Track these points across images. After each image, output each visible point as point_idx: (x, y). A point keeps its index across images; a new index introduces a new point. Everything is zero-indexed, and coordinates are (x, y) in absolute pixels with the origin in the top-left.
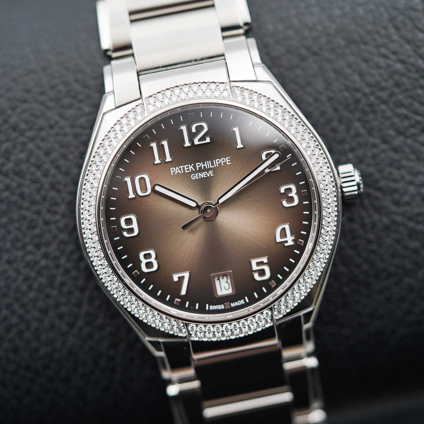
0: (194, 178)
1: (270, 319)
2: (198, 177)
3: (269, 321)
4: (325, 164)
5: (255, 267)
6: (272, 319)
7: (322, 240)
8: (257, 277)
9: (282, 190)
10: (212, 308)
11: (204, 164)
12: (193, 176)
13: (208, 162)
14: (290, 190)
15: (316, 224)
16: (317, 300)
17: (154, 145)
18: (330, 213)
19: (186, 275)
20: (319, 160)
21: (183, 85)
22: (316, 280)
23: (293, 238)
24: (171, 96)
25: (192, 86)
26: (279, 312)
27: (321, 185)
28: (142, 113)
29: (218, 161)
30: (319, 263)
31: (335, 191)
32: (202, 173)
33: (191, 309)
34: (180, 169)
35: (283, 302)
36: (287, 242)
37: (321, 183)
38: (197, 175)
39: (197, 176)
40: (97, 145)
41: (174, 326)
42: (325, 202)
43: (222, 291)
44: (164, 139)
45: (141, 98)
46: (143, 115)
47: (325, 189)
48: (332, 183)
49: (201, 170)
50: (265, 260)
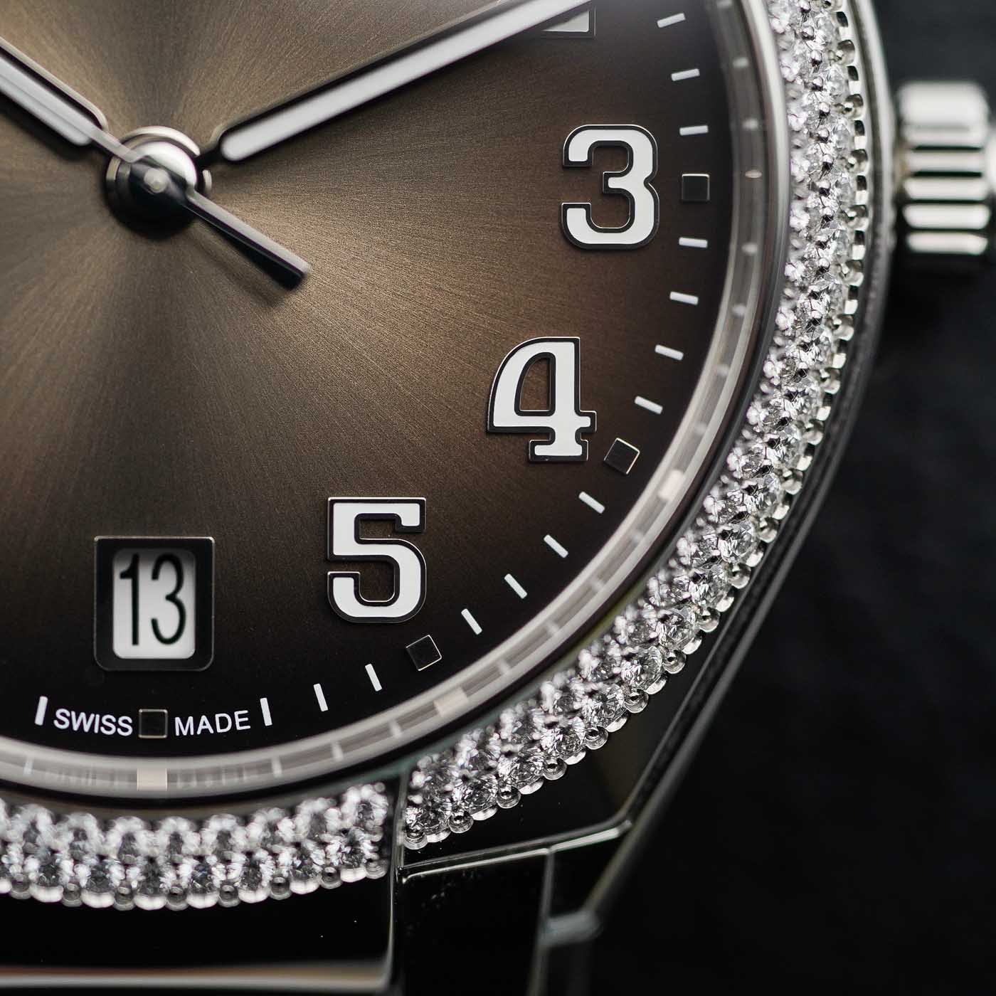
1: (373, 843)
3: (367, 848)
4: (839, 53)
5: (345, 543)
6: (385, 846)
7: (744, 460)
9: (579, 150)
10: (67, 719)
14: (620, 156)
15: (732, 374)
16: (646, 794)
18: (815, 322)
20: (810, 22)
22: (665, 675)
23: (586, 422)
26: (431, 815)
27: (797, 155)
30: (704, 587)
31: (862, 211)
35: (463, 759)
36: (547, 435)
37: (798, 147)
42: (803, 259)
43: (135, 641)
47: (813, 187)
48: (859, 162)
50: (410, 515)
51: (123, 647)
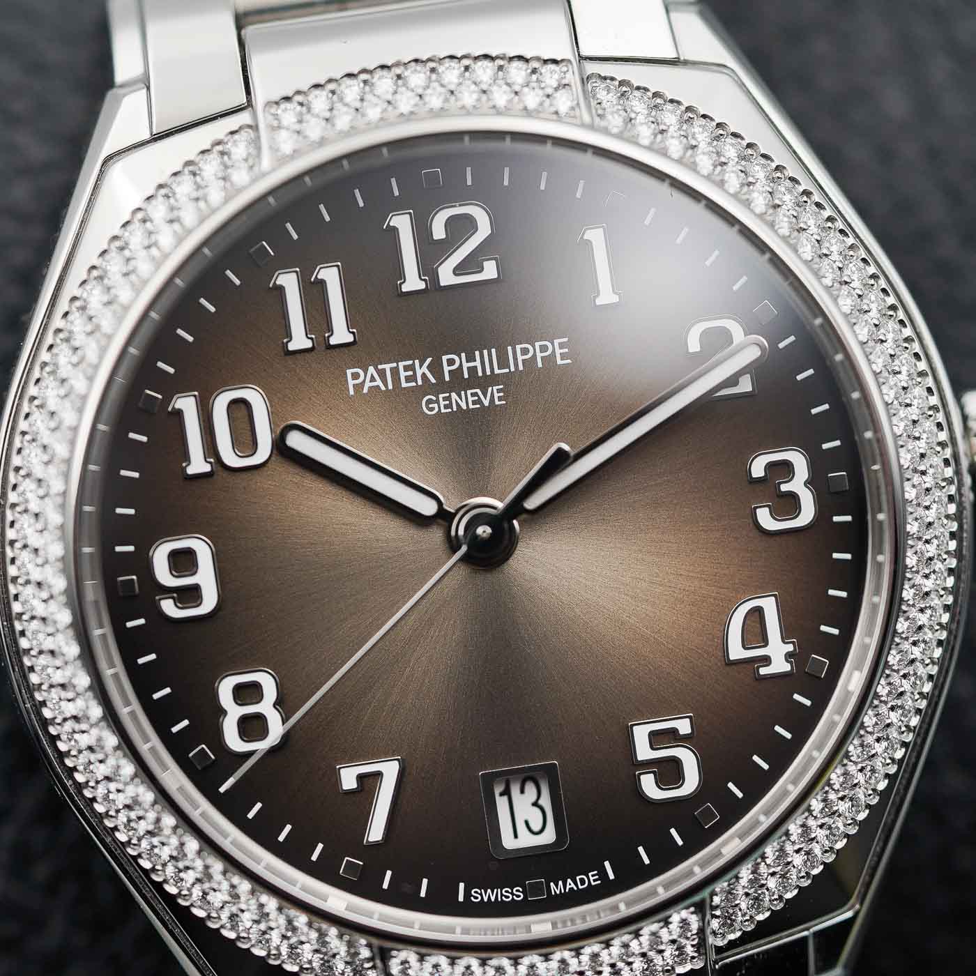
0: (432, 409)
1: (693, 946)
2: (446, 407)
3: (689, 950)
4: (919, 380)
5: (644, 752)
6: (701, 947)
7: (898, 657)
8: (648, 784)
9: (758, 468)
10: (479, 895)
11: (471, 358)
13: (485, 352)
14: (786, 469)
15: (882, 600)
17: (289, 281)
18: (931, 559)
19: (390, 770)
20: (897, 362)
21: (405, 64)
22: (868, 806)
23: (790, 648)
24: (362, 100)
25: (441, 69)
26: (728, 921)
27: (902, 451)
28: (251, 161)
29: (525, 351)
30: (884, 744)
31: (950, 481)
32: (463, 393)
33: (402, 898)
34: (382, 374)
35: (744, 882)
36: (766, 660)
37: (902, 446)
38: (445, 399)
39: (442, 403)
40: (78, 272)
41: (334, 956)
42: (916, 519)
43: (516, 836)
44: (327, 259)
45: (250, 104)
46: (253, 166)
47: (915, 471)
48: (943, 449)
49: (459, 382)
50: (684, 727)
51: (509, 842)
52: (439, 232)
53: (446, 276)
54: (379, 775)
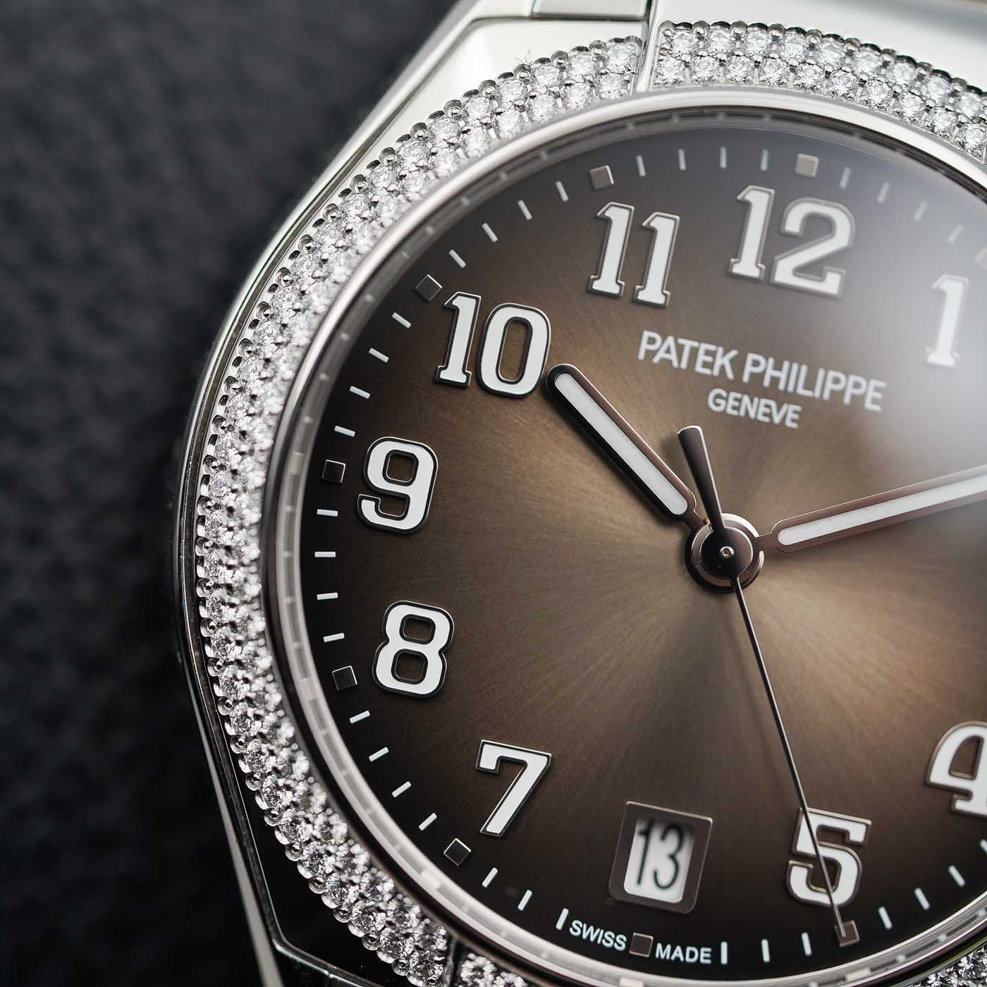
0: (718, 405)
2: (734, 408)
5: (804, 844)
8: (798, 880)
10: (579, 929)
11: (778, 367)
12: (719, 396)
13: (795, 366)
17: (619, 217)
19: (536, 764)
21: (823, 37)
24: (766, 57)
25: (858, 55)
28: (629, 77)
29: (836, 381)
32: (756, 400)
33: (499, 901)
34: (680, 349)
36: (967, 795)
38: (736, 399)
39: (732, 403)
40: (404, 125)
41: (407, 936)
43: (639, 881)
44: (667, 209)
45: (646, 18)
46: (628, 82)
49: (756, 388)
50: (857, 832)
51: (630, 886)
52: (793, 223)
53: (785, 272)
54: (522, 765)
